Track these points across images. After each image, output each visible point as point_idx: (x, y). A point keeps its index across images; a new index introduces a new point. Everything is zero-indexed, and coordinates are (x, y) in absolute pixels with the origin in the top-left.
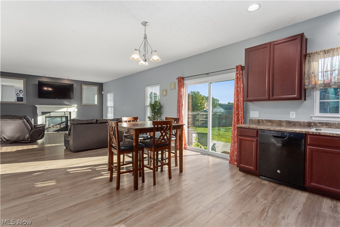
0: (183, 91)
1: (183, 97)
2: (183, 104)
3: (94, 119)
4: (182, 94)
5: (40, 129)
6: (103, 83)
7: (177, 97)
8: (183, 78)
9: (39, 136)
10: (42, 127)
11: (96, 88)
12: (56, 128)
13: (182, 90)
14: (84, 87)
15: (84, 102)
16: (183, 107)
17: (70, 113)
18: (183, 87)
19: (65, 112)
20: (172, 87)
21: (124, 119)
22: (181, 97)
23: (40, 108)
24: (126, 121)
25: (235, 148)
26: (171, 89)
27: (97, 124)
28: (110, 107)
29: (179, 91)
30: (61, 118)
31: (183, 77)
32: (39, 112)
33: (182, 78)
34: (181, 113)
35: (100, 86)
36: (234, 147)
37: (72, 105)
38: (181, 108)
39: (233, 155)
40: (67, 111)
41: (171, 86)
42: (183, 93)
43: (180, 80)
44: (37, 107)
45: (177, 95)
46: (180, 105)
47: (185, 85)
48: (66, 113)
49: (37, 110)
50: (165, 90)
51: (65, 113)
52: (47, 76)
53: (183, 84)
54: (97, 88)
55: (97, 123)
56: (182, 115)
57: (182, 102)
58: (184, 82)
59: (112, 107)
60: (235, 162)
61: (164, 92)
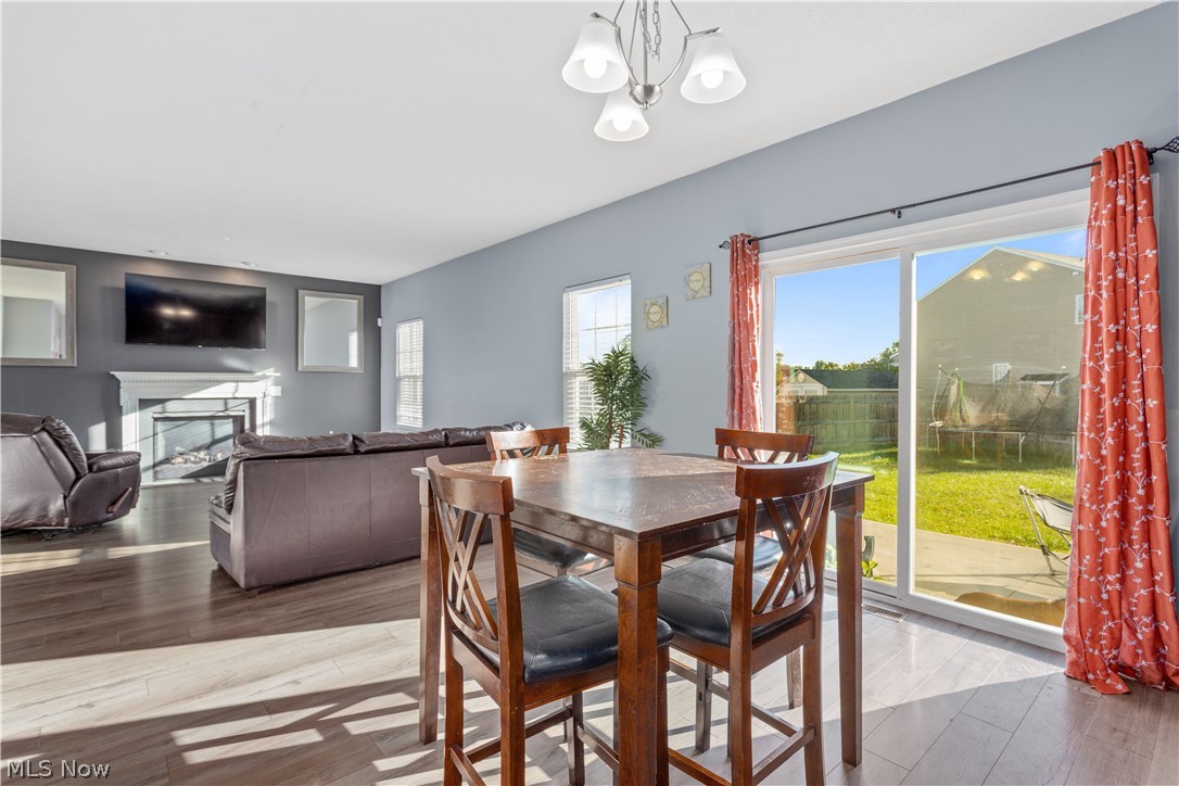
0: (757, 301)
1: (756, 330)
2: (755, 361)
3: (345, 436)
4: (752, 315)
5: (117, 474)
6: (379, 287)
7: (728, 331)
8: (754, 242)
9: (113, 503)
10: (127, 464)
11: (352, 306)
12: (194, 462)
13: (753, 297)
14: (310, 301)
15: (308, 360)
16: (758, 376)
17: (252, 402)
18: (756, 284)
19: (226, 399)
20: (696, 286)
21: (504, 440)
22: (749, 327)
23: (132, 384)
24: (512, 454)
25: (1105, 596)
26: (690, 293)
27: (358, 457)
28: (409, 377)
29: (739, 303)
30: (212, 424)
31: (753, 235)
32: (126, 397)
33: (749, 242)
34: (748, 404)
35: (371, 298)
36: (1099, 592)
37: (254, 369)
38: (747, 378)
39: (1095, 639)
40: (237, 395)
41: (687, 280)
42: (757, 311)
43: (743, 251)
44: (118, 382)
45: (729, 318)
46: (744, 366)
47: (763, 273)
48: (231, 403)
49: (122, 392)
50: (661, 301)
51: (226, 404)
52: (162, 255)
53: (756, 267)
54: (359, 303)
55: (357, 452)
56: (754, 413)
57: (755, 355)
58: (757, 261)
59: (415, 377)
60: (1108, 675)
61: (655, 309)
